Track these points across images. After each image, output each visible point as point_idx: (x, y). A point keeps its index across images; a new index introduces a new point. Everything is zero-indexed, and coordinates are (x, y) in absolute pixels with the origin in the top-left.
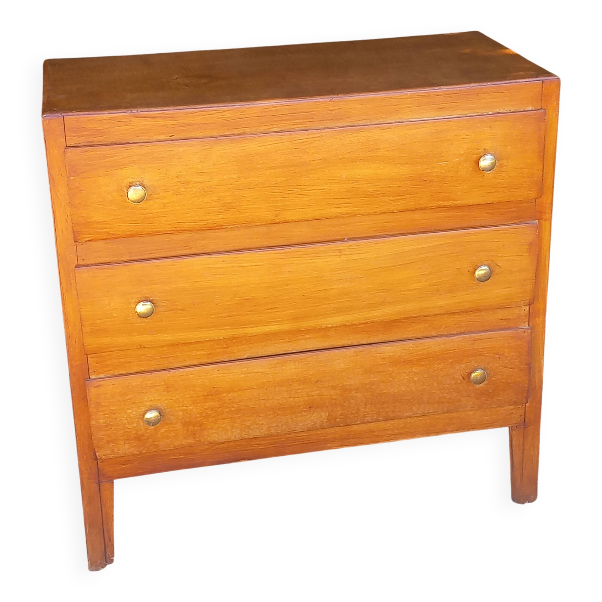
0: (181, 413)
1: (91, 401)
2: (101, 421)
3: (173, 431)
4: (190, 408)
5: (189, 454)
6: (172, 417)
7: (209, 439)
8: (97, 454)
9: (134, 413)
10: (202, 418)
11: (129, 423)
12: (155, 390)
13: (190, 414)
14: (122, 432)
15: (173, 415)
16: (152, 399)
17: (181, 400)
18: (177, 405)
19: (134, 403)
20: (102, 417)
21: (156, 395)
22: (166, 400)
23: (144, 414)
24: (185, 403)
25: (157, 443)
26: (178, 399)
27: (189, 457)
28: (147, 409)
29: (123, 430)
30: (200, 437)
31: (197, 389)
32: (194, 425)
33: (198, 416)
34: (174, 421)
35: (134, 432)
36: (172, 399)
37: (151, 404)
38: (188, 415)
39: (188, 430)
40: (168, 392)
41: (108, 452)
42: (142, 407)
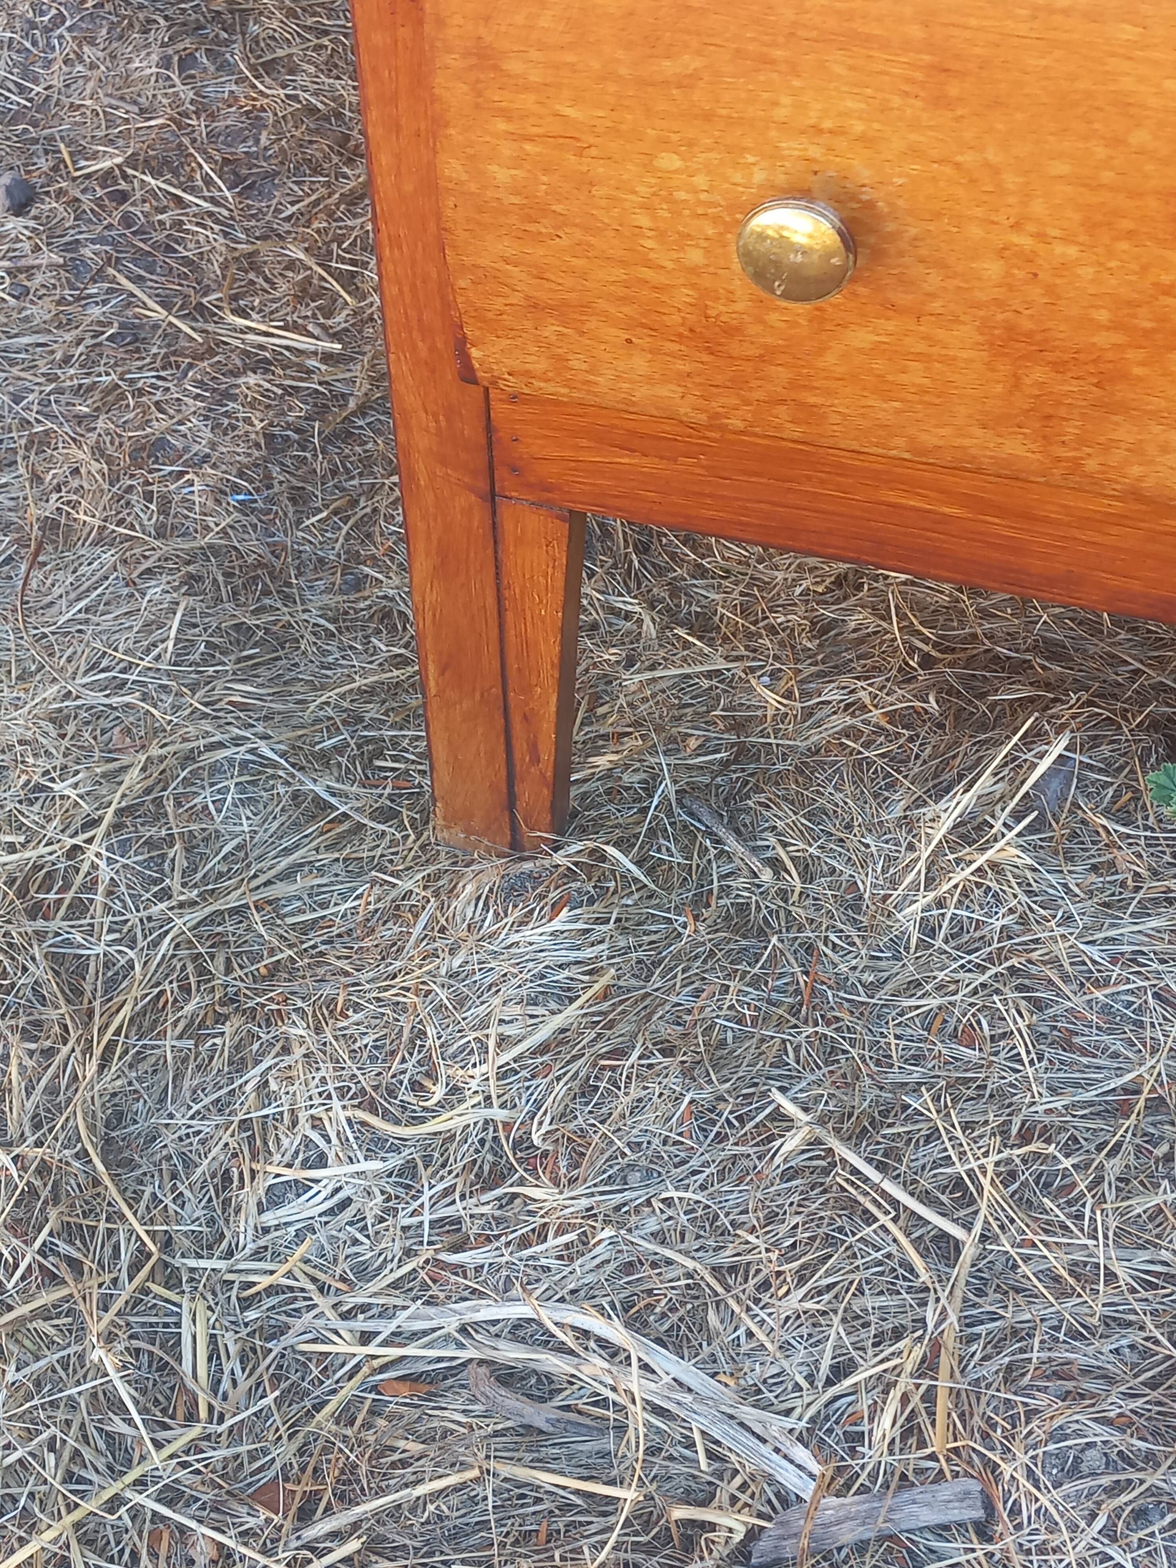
0: (992, 269)
1: (440, 23)
2: (501, 174)
3: (919, 357)
4: (1059, 249)
5: (1001, 511)
6: (934, 280)
7: (1136, 470)
8: (474, 353)
9: (701, 181)
10: (1118, 338)
11: (661, 235)
12: (851, 68)
13: (1050, 290)
14: (619, 273)
15: (941, 265)
16: (827, 124)
17: (1011, 180)
18: (979, 212)
19: (708, 117)
20: (507, 149)
21: (850, 104)
22: (914, 152)
23: (754, 208)
24: (1038, 207)
25: (812, 400)
26: (995, 171)
27: (998, 526)
28: (781, 179)
29: (623, 263)
30: (1082, 441)
31: (1140, 137)
32: (1058, 367)
33: (1103, 316)
34: (936, 306)
35: (685, 296)
36: (959, 158)
37: (814, 152)
38: (1036, 293)
39: (1016, 383)
40: (940, 101)
41: (540, 365)
42: (751, 159)
